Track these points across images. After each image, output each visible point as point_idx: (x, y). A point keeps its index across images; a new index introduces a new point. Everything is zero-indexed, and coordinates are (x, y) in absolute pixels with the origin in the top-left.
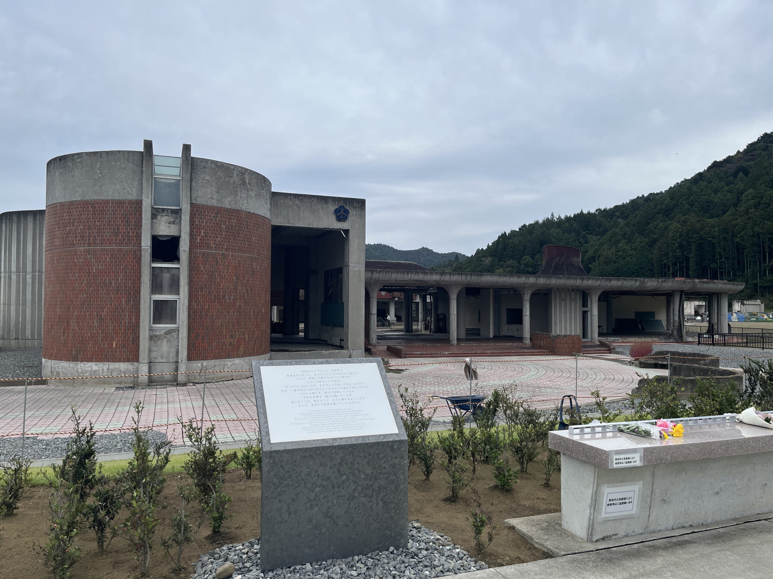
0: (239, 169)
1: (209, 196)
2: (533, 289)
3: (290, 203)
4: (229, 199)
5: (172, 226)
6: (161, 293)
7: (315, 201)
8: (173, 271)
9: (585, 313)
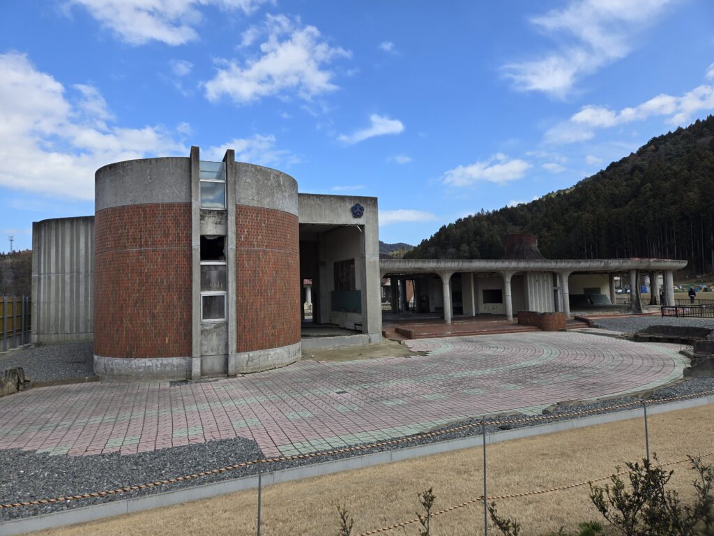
0: (276, 173)
1: (250, 198)
2: (514, 272)
3: (313, 203)
4: (268, 200)
5: (219, 225)
6: (209, 289)
7: (334, 200)
8: (220, 268)
9: (555, 291)
